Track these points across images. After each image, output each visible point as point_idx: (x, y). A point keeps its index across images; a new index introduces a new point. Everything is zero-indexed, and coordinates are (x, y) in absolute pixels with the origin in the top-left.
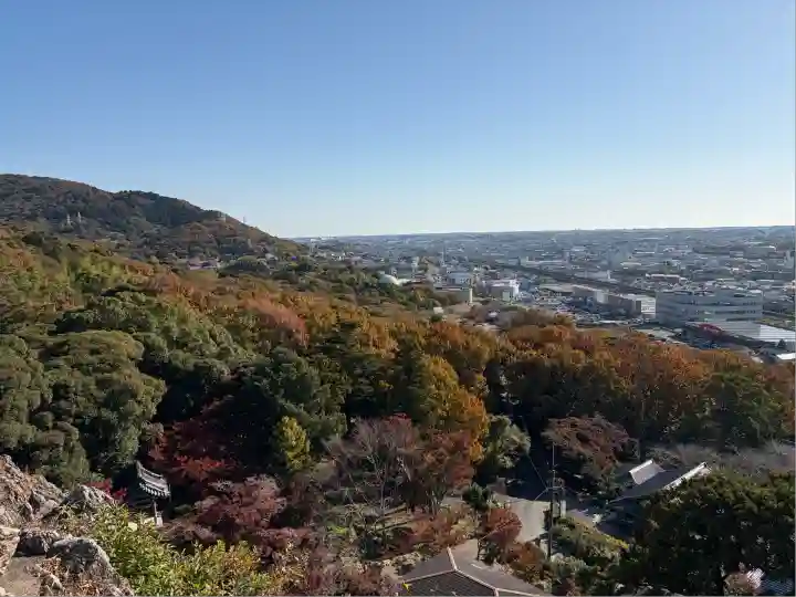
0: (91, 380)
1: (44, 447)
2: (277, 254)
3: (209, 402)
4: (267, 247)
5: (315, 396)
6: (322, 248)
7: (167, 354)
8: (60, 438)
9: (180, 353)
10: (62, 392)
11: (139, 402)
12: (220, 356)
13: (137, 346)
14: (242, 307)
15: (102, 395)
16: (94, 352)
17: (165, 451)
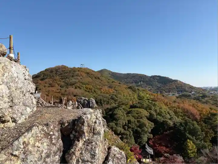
0: (136, 120)
1: (125, 134)
2: (195, 92)
3: (166, 131)
4: (192, 90)
5: (199, 135)
6: (212, 90)
7: (155, 116)
8: (128, 133)
9: (159, 117)
10: (130, 122)
11: (147, 128)
12: (170, 119)
13: (147, 113)
14: (179, 106)
15: (138, 124)
16: (137, 114)
17: (153, 142)
